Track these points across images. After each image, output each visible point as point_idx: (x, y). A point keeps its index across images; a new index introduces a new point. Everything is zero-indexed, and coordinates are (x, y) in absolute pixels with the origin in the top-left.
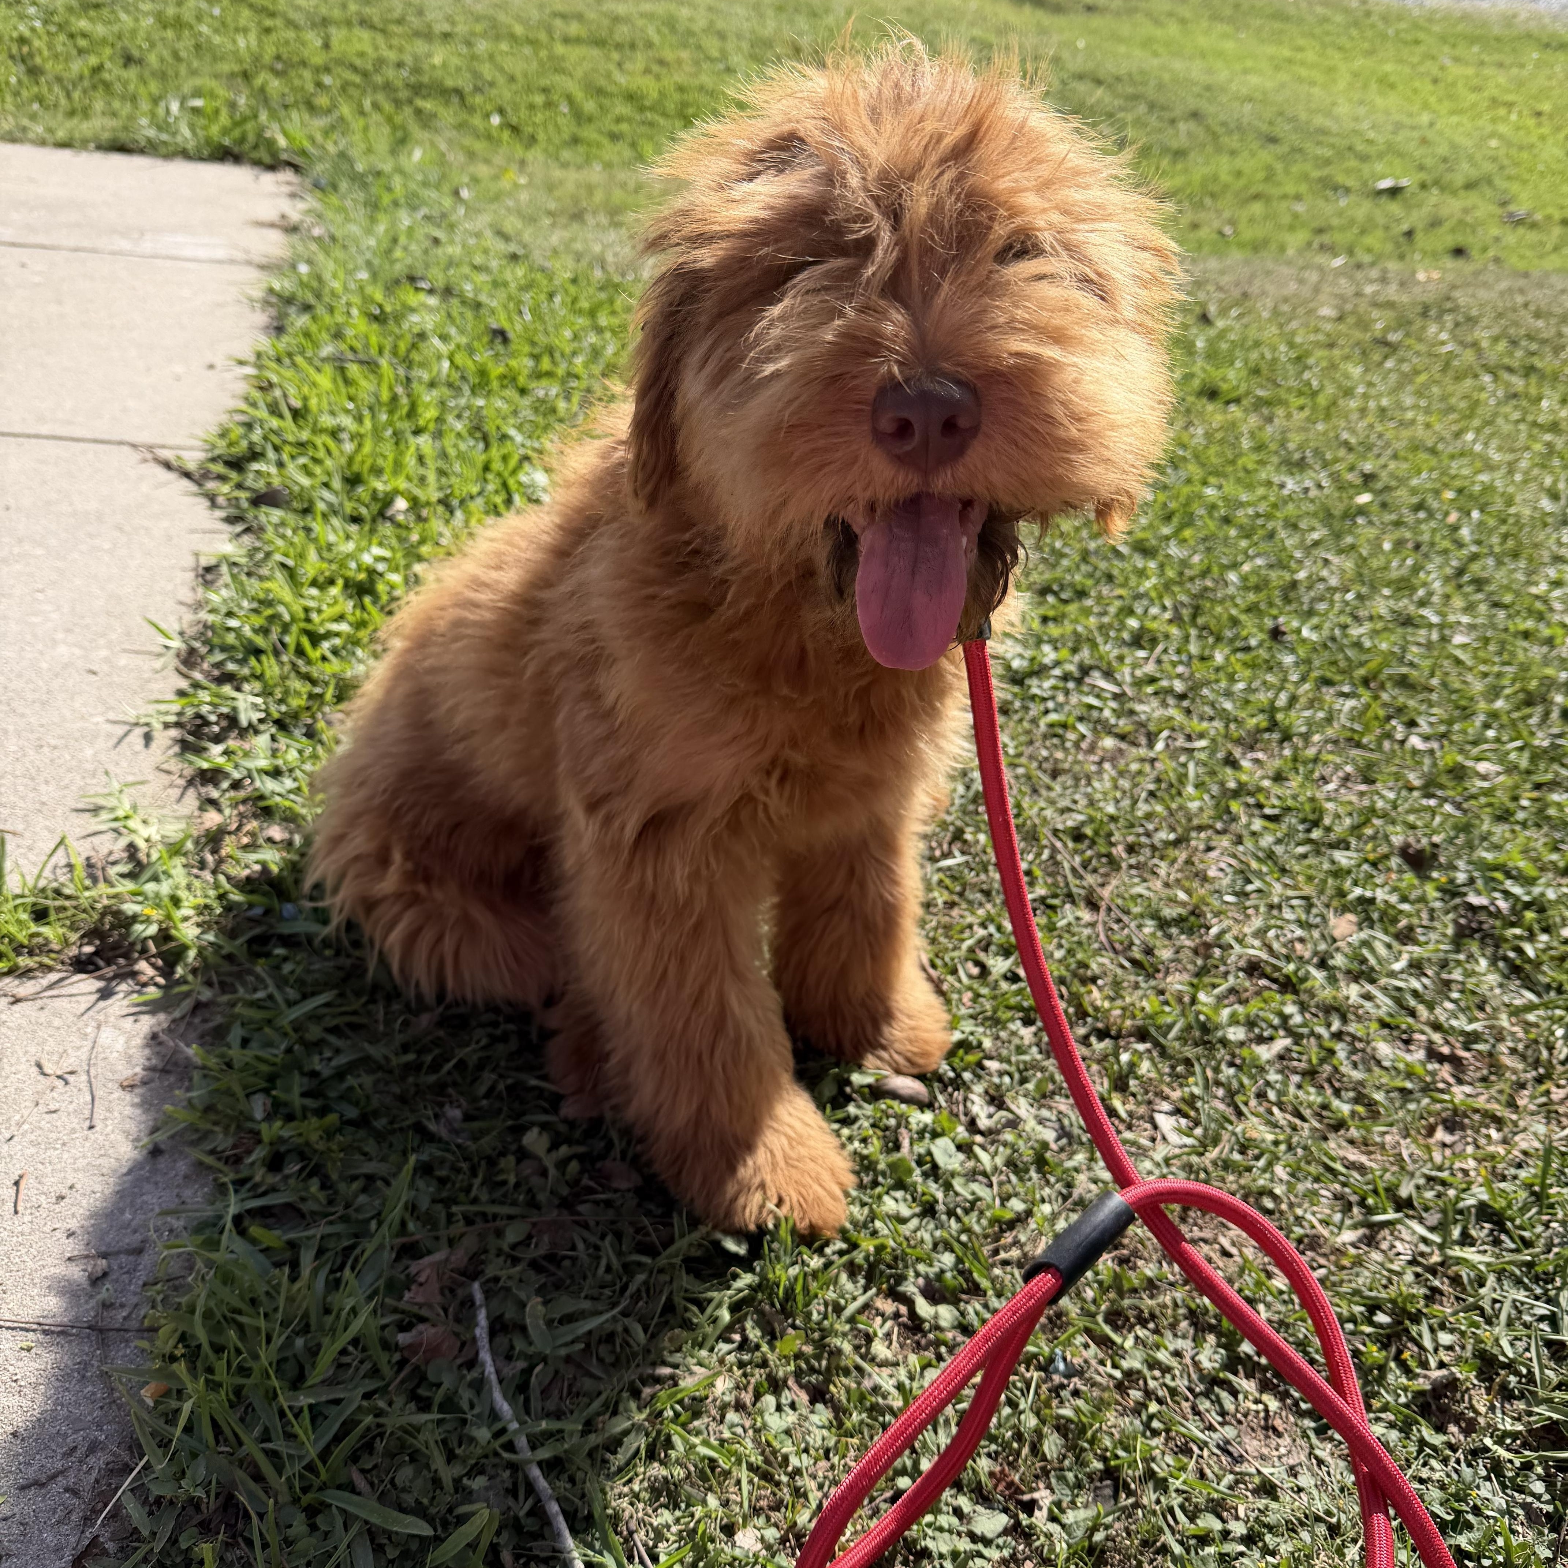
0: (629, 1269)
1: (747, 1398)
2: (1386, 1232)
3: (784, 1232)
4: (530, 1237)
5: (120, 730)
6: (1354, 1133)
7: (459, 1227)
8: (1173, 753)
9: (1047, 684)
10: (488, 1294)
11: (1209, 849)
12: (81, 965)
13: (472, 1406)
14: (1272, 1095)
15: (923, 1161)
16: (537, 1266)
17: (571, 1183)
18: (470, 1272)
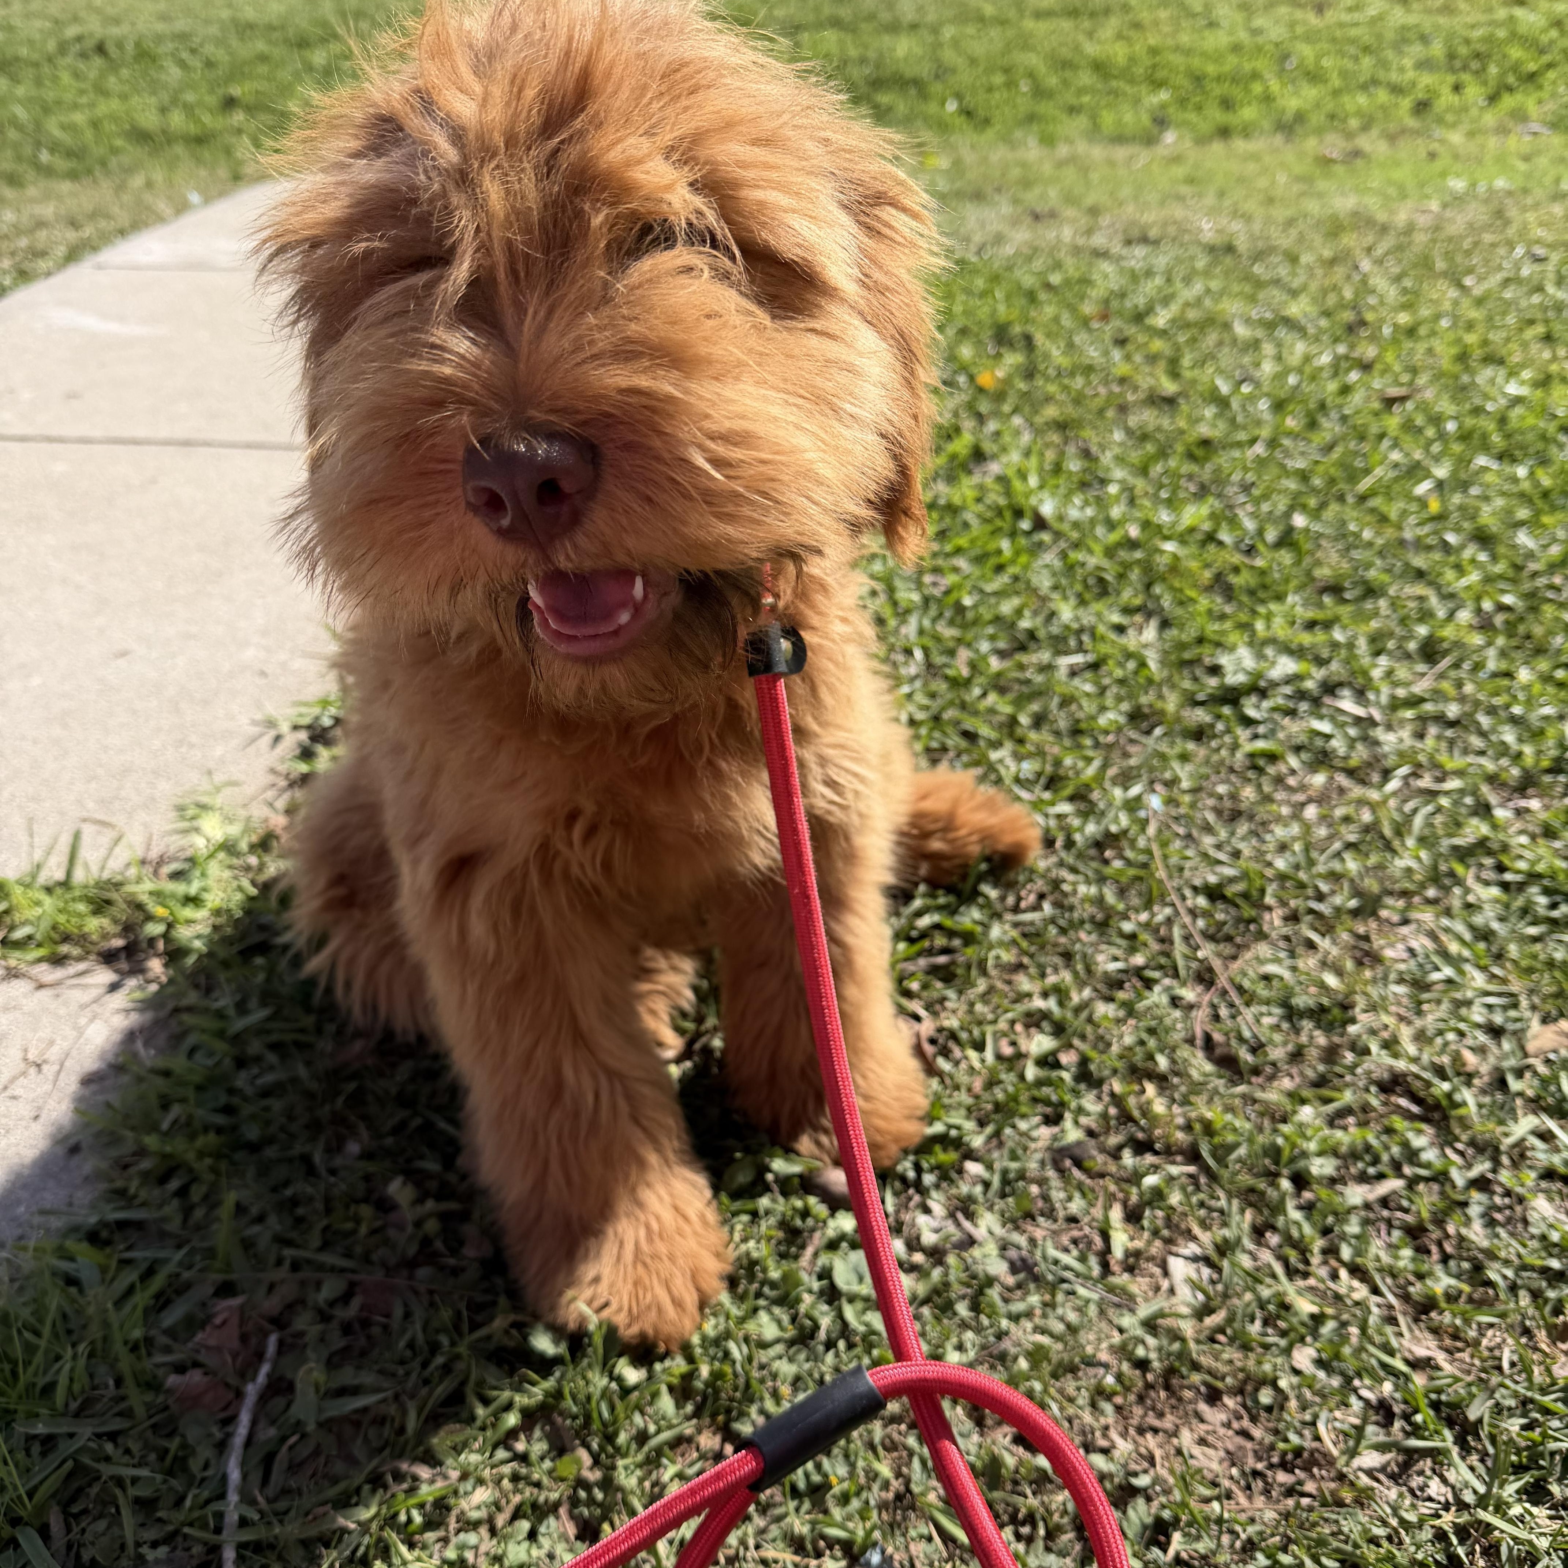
1: (502, 1519)
2: (1427, 1464)
3: (597, 1339)
4: (349, 1294)
5: (255, 730)
6: (1446, 1320)
7: (283, 1272)
8: (1408, 793)
9: (1269, 703)
10: (283, 1347)
12: (108, 958)
13: (206, 1467)
14: (1346, 1253)
15: (825, 1274)
16: (347, 1329)
17: (426, 1242)
18: (281, 1322)
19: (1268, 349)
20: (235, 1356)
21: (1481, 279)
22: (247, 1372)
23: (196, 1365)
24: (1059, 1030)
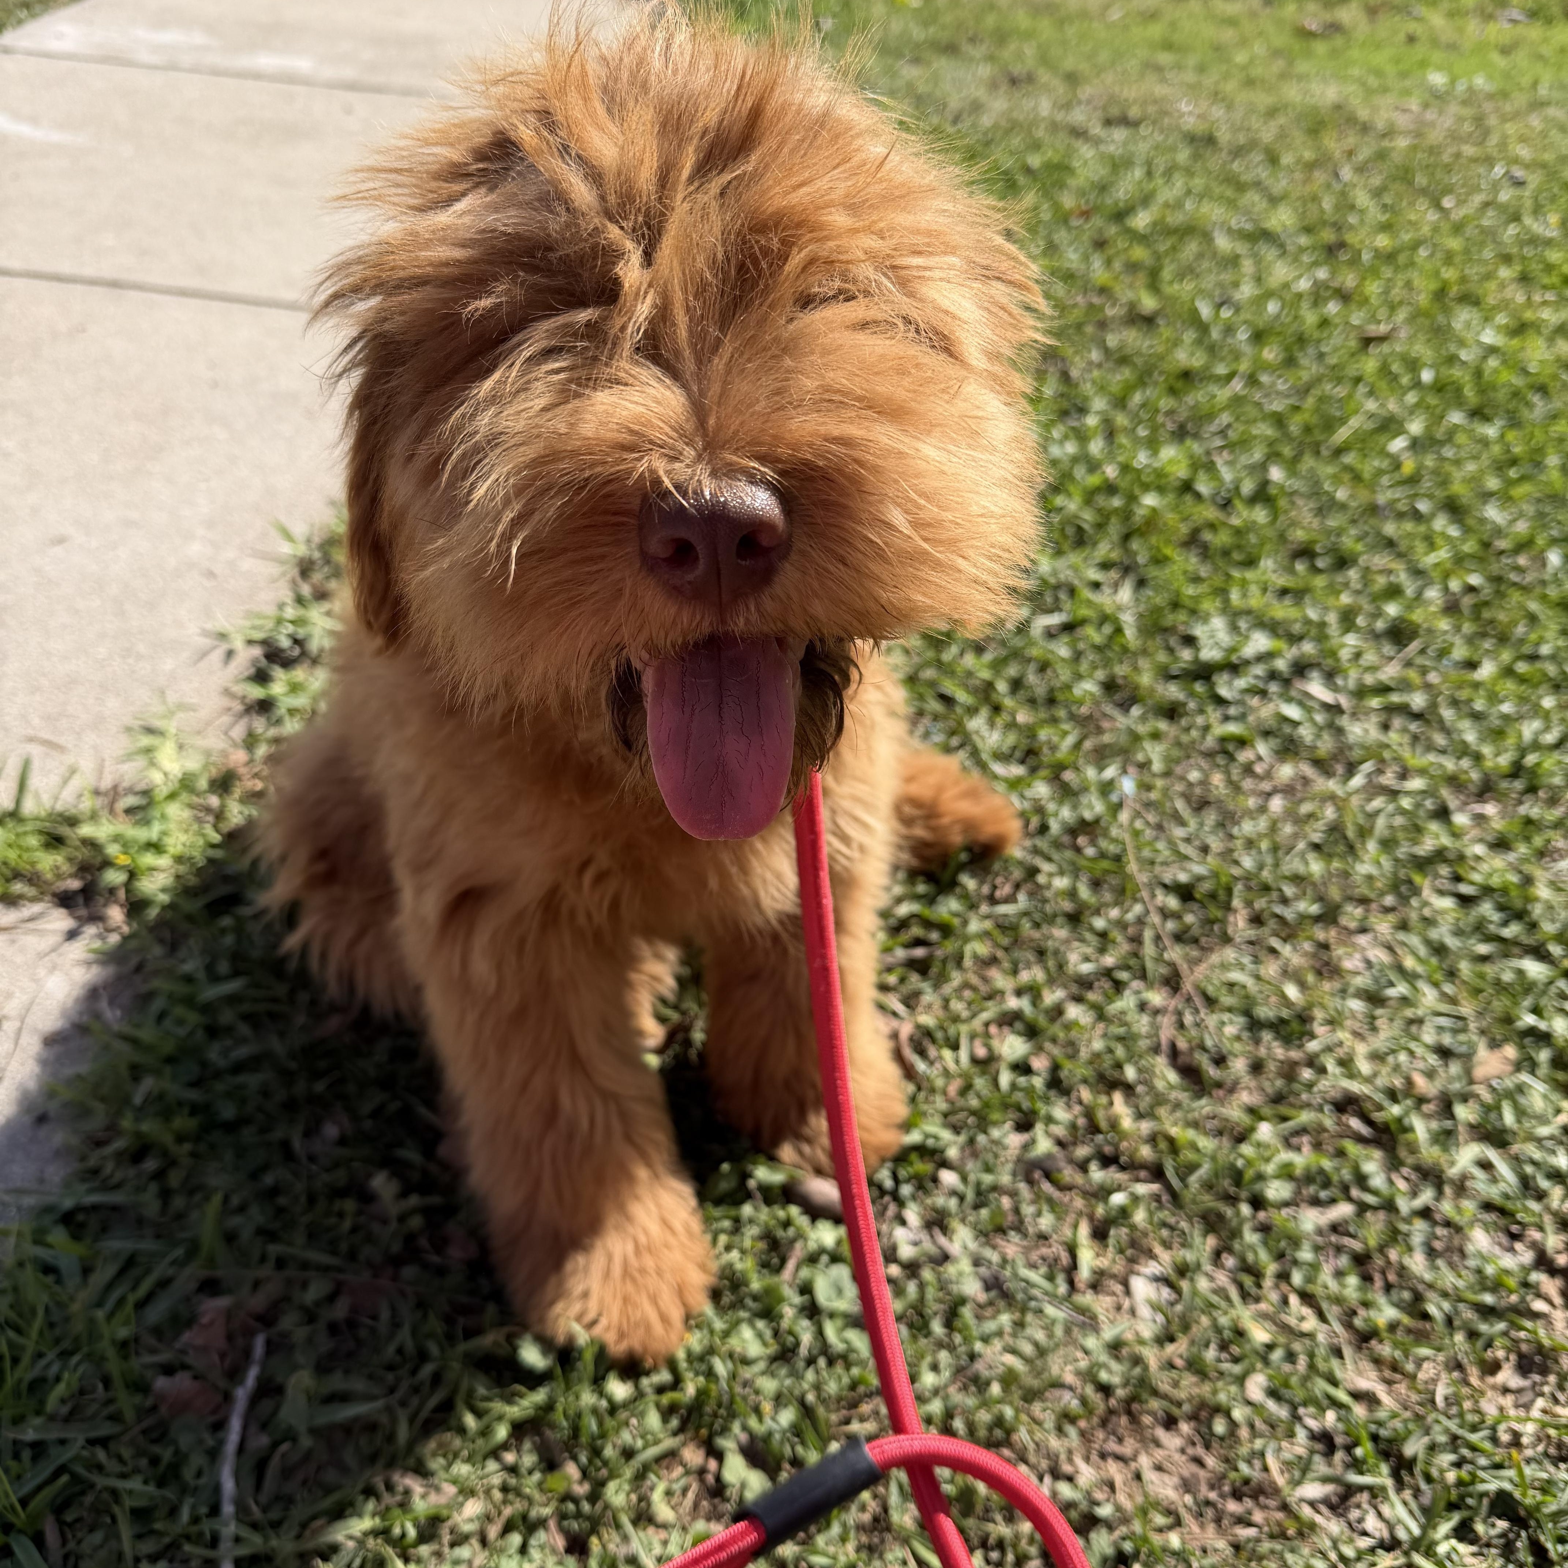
1: (493, 1532)
2: (1364, 1497)
3: (589, 1356)
4: (334, 1295)
5: (206, 642)
6: (1386, 1350)
7: (268, 1270)
8: (1373, 789)
9: (1242, 683)
10: (271, 1347)
11: (1363, 930)
12: (65, 900)
13: (199, 1474)
15: (806, 1289)
16: (333, 1329)
17: (410, 1239)
18: (267, 1319)
19: (1248, 266)
20: (223, 1356)
21: (1461, 202)
22: (235, 1374)
23: (185, 1367)
24: (1032, 1032)
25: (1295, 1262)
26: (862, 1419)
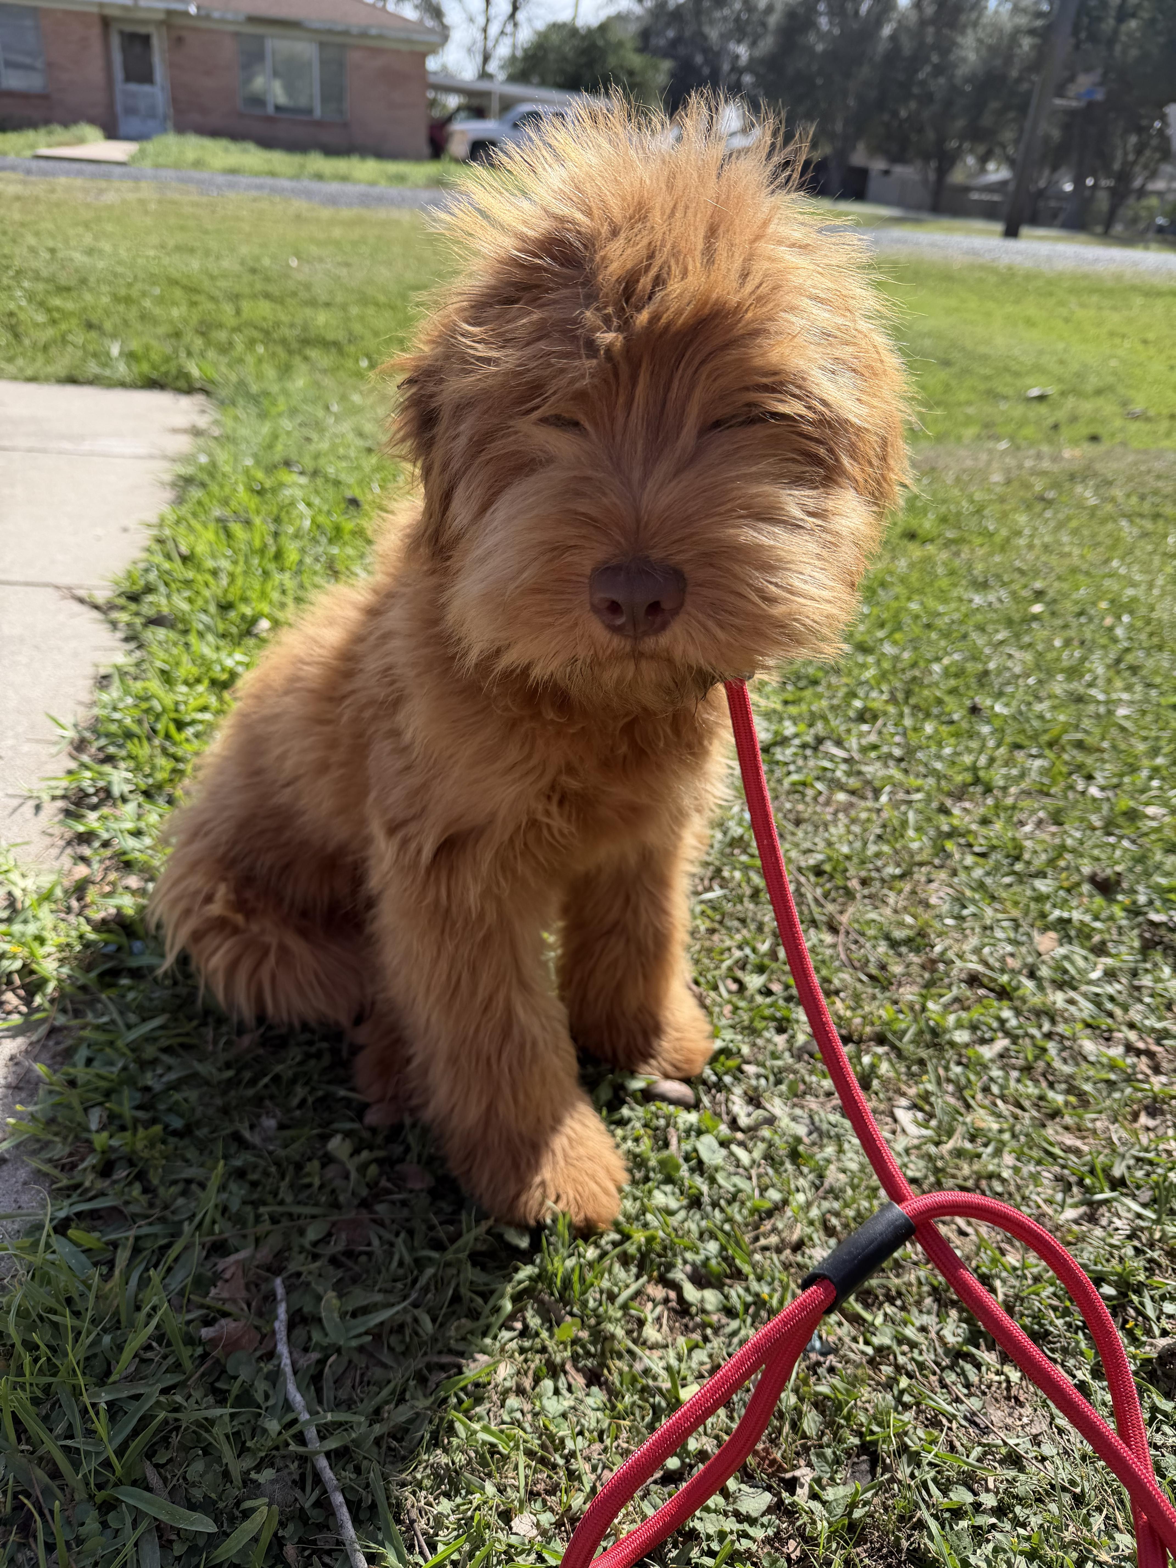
0: (420, 1264)
1: (527, 1383)
2: (1104, 1209)
3: (561, 1227)
4: (330, 1234)
5: (16, 802)
6: (1068, 1120)
7: (266, 1226)
8: (895, 804)
10: (289, 1289)
13: (267, 1397)
14: (995, 1089)
16: (336, 1261)
17: (373, 1184)
18: (274, 1268)
22: (266, 1314)
23: (222, 1315)
24: (761, 969)
25: (991, 1079)
26: (766, 1235)
